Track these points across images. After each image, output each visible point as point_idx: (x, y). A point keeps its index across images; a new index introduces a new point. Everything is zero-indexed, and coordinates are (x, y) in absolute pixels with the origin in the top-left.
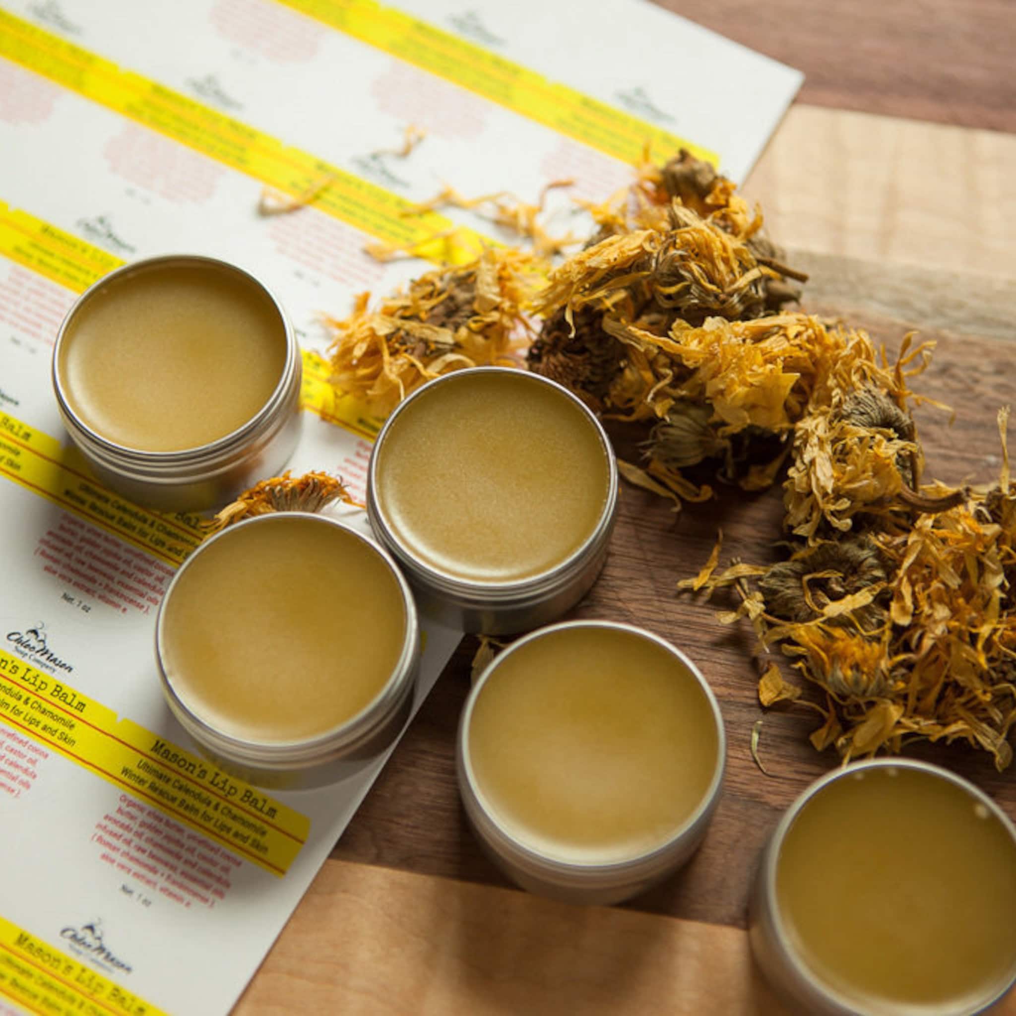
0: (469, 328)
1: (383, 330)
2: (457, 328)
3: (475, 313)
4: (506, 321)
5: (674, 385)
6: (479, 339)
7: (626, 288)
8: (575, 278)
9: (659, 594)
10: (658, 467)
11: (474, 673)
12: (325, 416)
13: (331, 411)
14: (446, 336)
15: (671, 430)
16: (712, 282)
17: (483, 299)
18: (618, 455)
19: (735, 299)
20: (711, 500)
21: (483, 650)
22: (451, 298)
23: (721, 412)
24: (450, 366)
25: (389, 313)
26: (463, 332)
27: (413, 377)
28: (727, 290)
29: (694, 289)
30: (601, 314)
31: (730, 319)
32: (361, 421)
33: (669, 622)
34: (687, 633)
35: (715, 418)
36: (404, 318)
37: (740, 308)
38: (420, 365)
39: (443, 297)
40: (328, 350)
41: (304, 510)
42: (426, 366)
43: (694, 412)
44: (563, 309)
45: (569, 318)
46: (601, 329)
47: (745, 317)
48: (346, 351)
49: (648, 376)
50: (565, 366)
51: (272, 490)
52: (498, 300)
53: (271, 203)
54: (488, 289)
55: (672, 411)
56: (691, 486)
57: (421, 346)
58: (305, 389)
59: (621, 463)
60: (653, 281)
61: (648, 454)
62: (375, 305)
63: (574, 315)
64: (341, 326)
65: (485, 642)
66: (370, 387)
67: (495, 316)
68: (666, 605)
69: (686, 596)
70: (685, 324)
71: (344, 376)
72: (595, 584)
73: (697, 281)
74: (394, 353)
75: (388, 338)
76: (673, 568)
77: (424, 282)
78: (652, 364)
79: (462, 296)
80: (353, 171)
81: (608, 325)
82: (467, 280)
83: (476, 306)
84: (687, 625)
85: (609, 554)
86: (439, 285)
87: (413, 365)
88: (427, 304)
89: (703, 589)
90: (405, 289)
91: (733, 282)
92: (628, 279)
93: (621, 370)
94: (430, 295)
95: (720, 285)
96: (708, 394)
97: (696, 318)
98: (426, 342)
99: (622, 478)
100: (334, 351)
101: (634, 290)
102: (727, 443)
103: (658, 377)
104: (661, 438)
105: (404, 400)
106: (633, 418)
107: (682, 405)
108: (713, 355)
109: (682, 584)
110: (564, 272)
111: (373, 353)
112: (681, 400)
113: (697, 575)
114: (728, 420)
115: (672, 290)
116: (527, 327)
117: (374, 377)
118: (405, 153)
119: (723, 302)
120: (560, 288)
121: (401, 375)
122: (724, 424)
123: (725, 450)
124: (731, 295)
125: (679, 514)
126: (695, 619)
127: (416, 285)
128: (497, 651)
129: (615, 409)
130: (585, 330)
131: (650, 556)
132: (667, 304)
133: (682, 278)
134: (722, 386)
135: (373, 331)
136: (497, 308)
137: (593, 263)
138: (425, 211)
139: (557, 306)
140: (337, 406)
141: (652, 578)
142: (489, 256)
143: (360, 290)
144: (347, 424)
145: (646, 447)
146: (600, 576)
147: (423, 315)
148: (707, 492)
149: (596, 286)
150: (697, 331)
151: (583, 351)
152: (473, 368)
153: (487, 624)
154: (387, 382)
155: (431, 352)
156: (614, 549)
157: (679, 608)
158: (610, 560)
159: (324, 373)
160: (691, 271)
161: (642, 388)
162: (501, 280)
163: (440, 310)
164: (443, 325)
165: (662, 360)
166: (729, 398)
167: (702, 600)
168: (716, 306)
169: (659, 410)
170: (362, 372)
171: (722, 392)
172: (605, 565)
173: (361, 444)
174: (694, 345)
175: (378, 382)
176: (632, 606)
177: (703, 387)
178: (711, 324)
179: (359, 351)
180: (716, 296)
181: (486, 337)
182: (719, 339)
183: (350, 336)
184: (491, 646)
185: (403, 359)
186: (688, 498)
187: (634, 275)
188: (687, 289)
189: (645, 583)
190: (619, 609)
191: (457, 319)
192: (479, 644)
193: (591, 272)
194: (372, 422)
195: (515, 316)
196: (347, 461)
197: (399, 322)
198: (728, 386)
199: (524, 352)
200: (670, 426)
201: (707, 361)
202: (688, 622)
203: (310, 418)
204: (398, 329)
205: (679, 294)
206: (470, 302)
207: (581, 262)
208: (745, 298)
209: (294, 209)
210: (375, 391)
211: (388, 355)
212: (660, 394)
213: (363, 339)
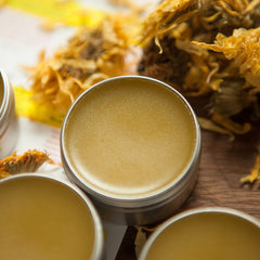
1: (56, 66)
2: (96, 60)
5: (220, 71)
6: (109, 65)
7: (186, 22)
8: (158, 19)
9: (231, 187)
10: (218, 118)
11: (136, 248)
15: (222, 97)
16: (233, 10)
17: (108, 42)
18: (197, 115)
19: (248, 17)
20: (250, 133)
21: (140, 235)
23: (250, 81)
24: (96, 81)
25: (58, 57)
27: (76, 89)
28: (243, 13)
29: (224, 16)
30: (174, 40)
31: (248, 28)
33: (240, 202)
34: (252, 207)
35: (247, 85)
37: (251, 22)
41: (28, 171)
42: (83, 82)
43: (235, 85)
44: (153, 40)
45: (157, 43)
46: (176, 48)
47: (254, 27)
48: (38, 81)
49: (205, 69)
50: (158, 71)
51: (7, 164)
54: (110, 36)
55: (221, 85)
56: (237, 125)
58: (17, 106)
59: (201, 120)
60: (199, 16)
61: (212, 111)
62: (50, 54)
63: (160, 41)
64: (33, 69)
65: (140, 229)
66: (54, 99)
68: (237, 193)
69: (246, 186)
70: (222, 36)
71: (39, 95)
72: (195, 187)
73: (225, 11)
74: (64, 78)
75: (60, 71)
76: (237, 172)
78: (206, 62)
81: (179, 44)
82: (97, 34)
83: (104, 46)
84: (250, 202)
85: (200, 169)
86: (83, 38)
87: (75, 84)
89: (255, 181)
91: (245, 8)
92: (186, 17)
93: (189, 69)
95: (238, 11)
96: (241, 72)
97: (228, 32)
98: (81, 70)
100: (31, 82)
101: (189, 22)
102: (254, 99)
103: (211, 68)
104: (217, 101)
105: (74, 102)
106: (200, 93)
107: (227, 82)
108: (242, 48)
109: (243, 180)
110: (151, 18)
111: (53, 80)
112: (225, 79)
113: (249, 173)
114: (254, 85)
115: (212, 18)
116: (134, 53)
117: (55, 93)
119: (242, 20)
120: (150, 28)
121: (72, 90)
122: (252, 88)
123: (253, 103)
124: (245, 15)
125: (234, 142)
126: (253, 198)
127: (71, 41)
128: (148, 235)
129: (189, 90)
130: (167, 49)
131: (222, 167)
132: (209, 28)
133: (215, 11)
134: (249, 67)
137: (166, 10)
139: (148, 40)
141: (225, 179)
144: (43, 122)
145: (210, 108)
146: (197, 182)
148: (247, 127)
149: (169, 23)
150: (230, 38)
151: (167, 61)
152: (108, 79)
153: (139, 220)
156: (201, 166)
157: (245, 193)
158: (201, 173)
159: (27, 96)
160: (221, 6)
161: (203, 76)
163: (86, 52)
165: (212, 58)
166: (254, 73)
167: (256, 187)
168: (237, 23)
169: (215, 86)
170: (49, 91)
171: (249, 70)
172: (198, 176)
174: (230, 46)
176: (218, 196)
177: (237, 69)
178: (237, 33)
179: (45, 80)
180: (237, 18)
182: (244, 40)
183: (39, 73)
184: (144, 231)
186: (238, 132)
187: (190, 13)
188: (220, 17)
189: (223, 182)
190: (210, 199)
191: (96, 54)
192: (137, 231)
193: (166, 15)
195: (126, 48)
196: (48, 141)
197: (64, 61)
198: (253, 66)
199: (135, 67)
200: (222, 94)
201: (239, 53)
202: (251, 201)
203: (24, 121)
204: (64, 66)
205: (217, 20)
207: (159, 11)
208: (253, 16)
210: (58, 101)
211: (60, 81)
212: (213, 78)
213: (45, 74)
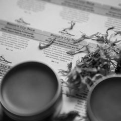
0: (100, 67)
3: (100, 63)
4: (108, 64)
12: (68, 95)
13: (69, 94)
14: (95, 70)
22: (94, 60)
26: (99, 68)
32: (77, 95)
36: (83, 67)
38: (90, 78)
39: (92, 60)
40: (66, 79)
52: (106, 59)
53: (42, 45)
57: (89, 74)
67: (106, 63)
77: (85, 58)
79: (96, 59)
80: (60, 34)
88: (88, 63)
94: (88, 61)
118: (71, 28)
135: (77, 72)
136: (106, 61)
138: (80, 41)
140: (70, 92)
143: (69, 62)
147: (87, 66)
154: (83, 84)
155: (92, 74)
162: (105, 54)
164: (93, 67)
173: (78, 101)
175: (81, 85)
181: (105, 68)
185: (86, 78)
194: (80, 95)
206: (98, 60)
209: (48, 46)
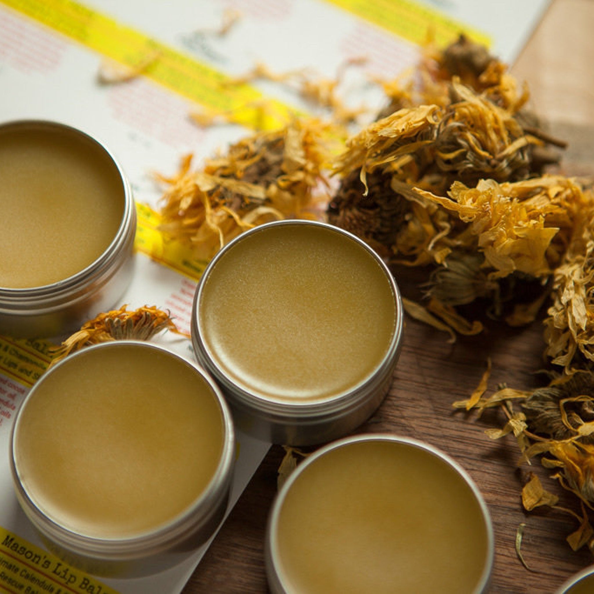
0: (279, 188)
1: (206, 186)
2: (267, 185)
3: (283, 173)
4: (310, 180)
5: (452, 235)
6: (287, 195)
7: (412, 154)
8: (369, 145)
9: (437, 412)
10: (437, 305)
11: (279, 478)
12: (155, 258)
13: (160, 254)
14: (259, 192)
15: (448, 275)
16: (485, 149)
17: (291, 162)
18: (403, 294)
19: (505, 164)
20: (481, 334)
21: (288, 459)
22: (263, 160)
23: (490, 260)
24: (263, 218)
25: (211, 172)
26: (273, 189)
27: (230, 226)
28: (498, 156)
29: (469, 156)
30: (390, 176)
31: (499, 180)
32: (186, 263)
33: (444, 437)
34: (461, 446)
35: (486, 264)
36: (223, 176)
37: (508, 171)
38: (236, 217)
39: (257, 159)
40: (158, 202)
41: (138, 338)
42: (242, 217)
43: (468, 259)
44: (359, 170)
45: (363, 179)
46: (390, 189)
47: (512, 179)
48: (174, 204)
49: (429, 228)
50: (358, 219)
51: (111, 321)
52: (302, 162)
53: (109, 74)
54: (295, 153)
55: (449, 258)
56: (465, 322)
57: (237, 201)
58: (138, 235)
59: (406, 302)
60: (434, 148)
61: (429, 294)
62: (198, 164)
63: (368, 176)
64: (170, 182)
65: (289, 451)
66: (194, 235)
67: (300, 176)
68: (443, 423)
69: (460, 415)
70: (461, 185)
71: (172, 225)
72: (382, 404)
73: (471, 149)
74: (215, 206)
75: (210, 193)
76: (448, 391)
77: (241, 146)
78: (432, 218)
79: (272, 158)
81: (396, 185)
82: (276, 145)
83: (284, 167)
84: (460, 440)
85: (395, 378)
86: (253, 148)
87: (231, 217)
88: (242, 165)
89: (474, 409)
90: (224, 150)
91: (503, 149)
92: (414, 147)
93: (406, 223)
94: (245, 158)
95: (492, 153)
96: (479, 245)
97: (471, 180)
98: (241, 197)
99: (407, 316)
100: (164, 204)
101: (418, 156)
102: (495, 286)
103: (438, 229)
104: (440, 281)
105: (223, 247)
106: (416, 263)
107: (458, 253)
108: (485, 213)
109: (456, 405)
110: (359, 139)
111: (197, 206)
112: (456, 248)
113: (469, 397)
114: (497, 266)
115: (451, 156)
116: (327, 185)
117: (197, 226)
118: (223, 32)
119: (494, 166)
120: (356, 153)
121: (221, 225)
122: (493, 270)
123: (493, 291)
124: (501, 160)
125: (454, 345)
126: (466, 435)
127: (234, 148)
128: (300, 460)
129: (400, 256)
130: (377, 189)
131: (429, 380)
132: (446, 168)
133: (459, 146)
134: (492, 238)
135: (197, 188)
136: (302, 169)
137: (384, 133)
138: (241, 83)
139: (353, 168)
140: (165, 251)
141: (431, 399)
142: (296, 125)
143: (184, 150)
144: (172, 265)
145: (427, 288)
146: (387, 397)
147: (239, 174)
148: (478, 327)
149: (387, 152)
150: (472, 191)
151: (374, 206)
152: (282, 221)
153: (291, 437)
154: (207, 230)
155: (246, 206)
156: (399, 374)
157: (454, 425)
158: (396, 383)
159: (155, 222)
160: (467, 140)
161: (424, 239)
162: (306, 145)
163: (253, 170)
164: (256, 183)
165: (442, 214)
166: (498, 249)
167: (473, 419)
168: (488, 170)
169: (439, 257)
170: (188, 222)
171: (492, 243)
172: (391, 388)
173: (185, 282)
174: (469, 204)
175: (201, 231)
176: (414, 423)
177: (476, 239)
178: (483, 185)
179: (185, 204)
180: (488, 162)
181: (293, 193)
182: (490, 199)
183: (178, 191)
184: (294, 455)
185: (223, 212)
186: (462, 331)
187: (420, 143)
188: (463, 156)
189: (425, 403)
190: (404, 426)
191: (268, 177)
192: (285, 453)
193: (382, 140)
194: (195, 264)
195: (316, 175)
196: (174, 296)
197: (219, 180)
198: (498, 239)
199: (324, 206)
200: (447, 270)
201: (479, 217)
202: (462, 437)
203: (142, 260)
204: (218, 186)
205: (457, 160)
206: (279, 163)
207: (374, 132)
208: (512, 163)
209: (128, 80)
210: (198, 238)
211: (208, 209)
212: (439, 244)
213: (188, 195)
